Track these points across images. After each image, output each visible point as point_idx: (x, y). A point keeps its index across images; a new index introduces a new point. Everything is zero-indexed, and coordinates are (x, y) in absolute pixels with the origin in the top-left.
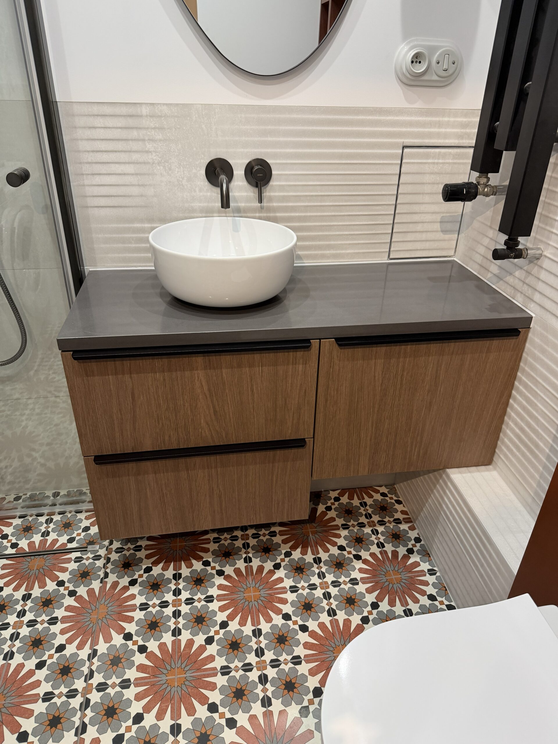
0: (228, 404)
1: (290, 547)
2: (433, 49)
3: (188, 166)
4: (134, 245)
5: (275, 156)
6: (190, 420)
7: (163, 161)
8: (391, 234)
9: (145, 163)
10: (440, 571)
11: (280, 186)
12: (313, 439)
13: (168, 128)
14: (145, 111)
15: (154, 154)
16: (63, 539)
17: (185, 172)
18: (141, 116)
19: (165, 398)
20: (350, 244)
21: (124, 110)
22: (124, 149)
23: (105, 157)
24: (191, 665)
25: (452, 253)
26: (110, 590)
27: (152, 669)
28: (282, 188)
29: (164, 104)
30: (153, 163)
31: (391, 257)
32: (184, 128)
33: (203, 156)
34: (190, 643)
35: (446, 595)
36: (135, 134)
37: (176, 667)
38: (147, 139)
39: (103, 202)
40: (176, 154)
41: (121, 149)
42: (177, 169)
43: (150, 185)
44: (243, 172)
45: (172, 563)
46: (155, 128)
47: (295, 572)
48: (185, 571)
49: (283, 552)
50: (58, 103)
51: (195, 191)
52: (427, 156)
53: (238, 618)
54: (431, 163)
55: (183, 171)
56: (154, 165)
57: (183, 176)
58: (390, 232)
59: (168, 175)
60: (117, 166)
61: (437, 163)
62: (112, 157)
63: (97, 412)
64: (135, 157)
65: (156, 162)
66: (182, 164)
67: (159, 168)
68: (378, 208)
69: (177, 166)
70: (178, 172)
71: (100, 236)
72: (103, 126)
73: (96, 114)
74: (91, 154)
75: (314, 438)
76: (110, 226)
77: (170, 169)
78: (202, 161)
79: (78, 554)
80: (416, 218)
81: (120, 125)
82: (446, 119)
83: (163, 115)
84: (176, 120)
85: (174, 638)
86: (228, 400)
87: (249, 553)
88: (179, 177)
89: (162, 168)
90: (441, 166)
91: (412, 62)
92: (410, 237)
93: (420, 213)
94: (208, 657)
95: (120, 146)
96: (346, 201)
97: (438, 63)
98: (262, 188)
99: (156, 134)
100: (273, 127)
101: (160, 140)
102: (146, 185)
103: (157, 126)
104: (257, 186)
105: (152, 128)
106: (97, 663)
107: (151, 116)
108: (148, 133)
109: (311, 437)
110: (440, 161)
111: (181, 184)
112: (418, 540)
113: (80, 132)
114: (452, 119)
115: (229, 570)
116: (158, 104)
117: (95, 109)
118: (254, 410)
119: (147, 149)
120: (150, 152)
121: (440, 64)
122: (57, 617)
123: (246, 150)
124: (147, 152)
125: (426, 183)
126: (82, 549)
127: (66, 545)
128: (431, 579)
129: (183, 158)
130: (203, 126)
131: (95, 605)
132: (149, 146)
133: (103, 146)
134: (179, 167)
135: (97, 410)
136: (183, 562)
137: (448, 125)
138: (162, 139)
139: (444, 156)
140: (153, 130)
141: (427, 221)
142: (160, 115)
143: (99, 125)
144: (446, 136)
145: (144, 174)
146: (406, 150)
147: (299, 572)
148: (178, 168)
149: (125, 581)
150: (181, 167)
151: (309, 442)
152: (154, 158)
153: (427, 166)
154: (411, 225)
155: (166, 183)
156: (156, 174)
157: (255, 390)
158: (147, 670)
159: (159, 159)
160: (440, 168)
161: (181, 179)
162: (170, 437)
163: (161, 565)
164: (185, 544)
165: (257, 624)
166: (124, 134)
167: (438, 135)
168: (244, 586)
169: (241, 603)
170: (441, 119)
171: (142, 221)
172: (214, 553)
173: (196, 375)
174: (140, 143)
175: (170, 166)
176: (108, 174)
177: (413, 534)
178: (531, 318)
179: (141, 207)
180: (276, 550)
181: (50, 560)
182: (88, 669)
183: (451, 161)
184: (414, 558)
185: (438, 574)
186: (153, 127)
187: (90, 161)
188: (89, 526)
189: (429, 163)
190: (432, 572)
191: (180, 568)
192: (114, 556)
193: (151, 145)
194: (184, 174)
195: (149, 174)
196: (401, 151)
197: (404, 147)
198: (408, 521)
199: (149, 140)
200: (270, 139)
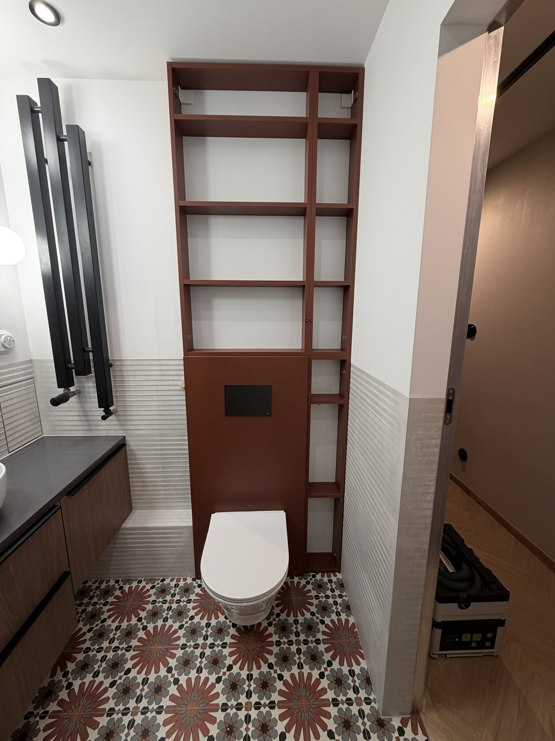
1: (61, 671)
8: (5, 439)
10: (141, 577)
25: (41, 433)
31: (10, 451)
35: (155, 580)
47: (84, 670)
49: (61, 678)
52: (12, 389)
53: (90, 730)
58: (5, 437)
61: (18, 391)
75: (69, 566)
80: (17, 423)
87: (38, 713)
92: (17, 435)
93: (18, 420)
110: (19, 389)
112: (117, 582)
121: (6, 342)
128: (143, 584)
139: (20, 386)
141: (23, 422)
147: (86, 667)
160: (20, 393)
165: (103, 712)
168: (67, 721)
169: (78, 726)
177: (112, 583)
178: (125, 436)
180: (54, 685)
183: (25, 388)
184: (126, 588)
185: (143, 579)
190: (140, 582)
198: (101, 582)
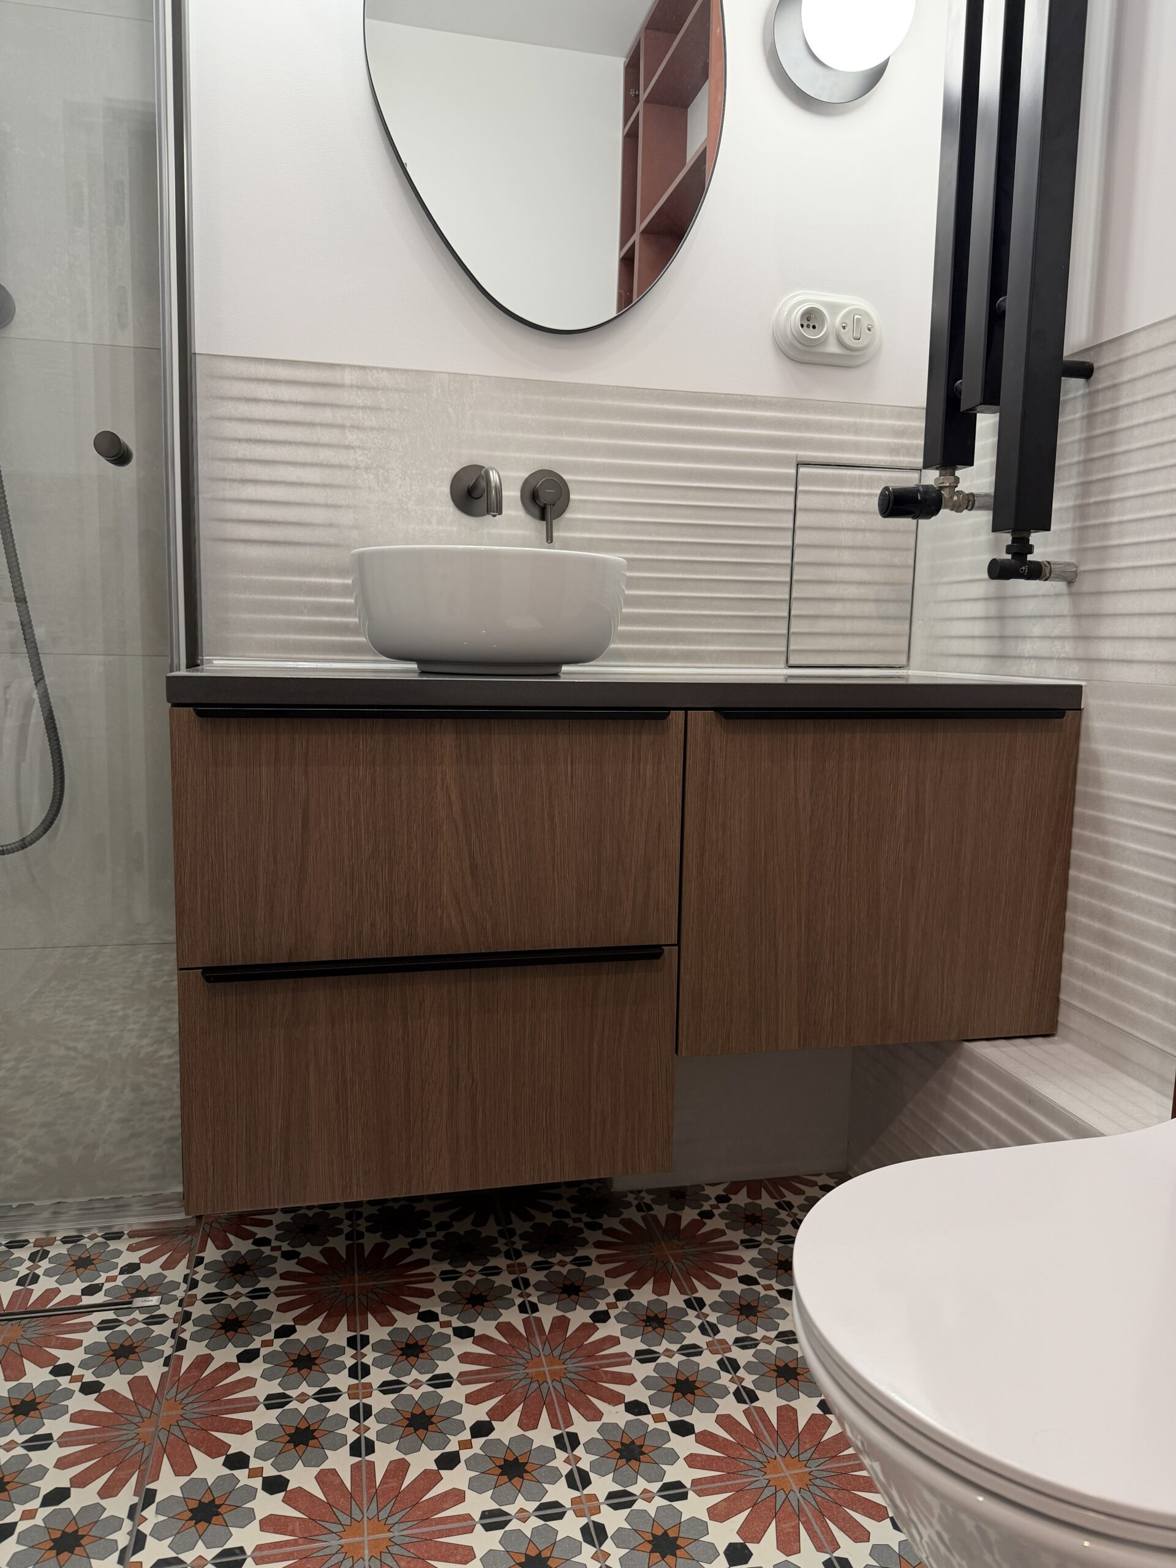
0: (501, 848)
1: (627, 1282)
2: (835, 308)
3: (419, 477)
4: (306, 618)
5: (576, 468)
6: (419, 884)
7: (374, 465)
8: (787, 620)
9: (341, 467)
11: (584, 520)
12: (677, 947)
13: (388, 410)
14: (348, 377)
15: (359, 452)
16: (75, 1288)
17: (413, 487)
18: (340, 386)
19: (371, 828)
20: (713, 634)
21: (313, 375)
22: (306, 440)
23: (269, 452)
24: (403, 1513)
25: (904, 660)
26: (189, 1372)
27: (300, 1525)
28: (587, 525)
29: (383, 369)
30: (356, 468)
32: (417, 411)
33: (447, 461)
34: (399, 1468)
36: (327, 415)
37: (365, 1517)
38: (348, 425)
39: (254, 532)
40: (398, 454)
41: (299, 440)
42: (399, 482)
43: (348, 507)
44: (518, 494)
45: (345, 1318)
46: (364, 408)
47: (646, 1326)
48: (376, 1332)
49: (612, 1291)
50: (197, 356)
51: (430, 523)
52: (840, 481)
53: (516, 1415)
54: (849, 494)
55: (410, 486)
56: (358, 471)
57: (409, 494)
58: (786, 614)
59: (382, 490)
60: (290, 469)
61: (859, 495)
62: (283, 453)
63: (225, 853)
64: (324, 455)
65: (362, 465)
66: (409, 472)
67: (366, 476)
68: (760, 569)
69: (400, 475)
70: (401, 485)
71: (243, 596)
72: (272, 398)
73: (262, 377)
74: (245, 445)
75: (678, 944)
76: (265, 578)
77: (387, 480)
78: (445, 469)
79: (110, 1315)
80: (832, 591)
81: (302, 398)
82: (867, 420)
83: (380, 387)
84: (403, 397)
85: (357, 1459)
86: (500, 841)
87: (529, 1295)
88: (403, 496)
89: (372, 476)
90: (866, 498)
91: (802, 326)
92: (822, 626)
93: (836, 582)
94: (446, 1494)
95: (298, 434)
96: (702, 555)
97: (844, 328)
98: (554, 521)
99: (365, 417)
100: (572, 419)
101: (372, 429)
102: (340, 507)
103: (369, 403)
104: (543, 517)
105: (359, 408)
106: (156, 1516)
107: (358, 387)
108: (352, 415)
109: (673, 943)
110: (864, 491)
111: (405, 507)
113: (230, 406)
114: (877, 421)
115: (483, 1326)
116: (374, 368)
117: (262, 371)
118: (554, 866)
119: (347, 443)
120: (352, 448)
121: (847, 328)
122: (51, 1434)
123: (524, 455)
124: (348, 447)
125: (843, 529)
126: (121, 1304)
127: (79, 1299)
129: (412, 462)
130: (450, 410)
131: (149, 1407)
132: (351, 437)
133: (267, 432)
134: (403, 478)
135: (225, 847)
136: (370, 1317)
137: (870, 430)
138: (376, 426)
139: (869, 482)
140: (360, 410)
141: (851, 597)
142: (375, 386)
143: (265, 396)
144: (869, 448)
145: (339, 486)
146: (802, 470)
147: (655, 1325)
148: (400, 478)
149: (228, 1354)
150: (407, 478)
151: (670, 953)
152: (359, 459)
153: (841, 498)
154: (823, 605)
155: (376, 505)
156: (360, 488)
157: (556, 819)
158: (288, 1526)
159: (367, 460)
160: (864, 502)
161: (405, 500)
162: (373, 925)
163: (318, 1321)
164: (375, 1283)
165: (564, 1423)
166: (308, 414)
167: (856, 447)
168: (527, 1356)
169: (520, 1385)
170: (858, 420)
171: (324, 571)
172: (442, 1297)
173: (439, 776)
174: (336, 431)
175: (386, 474)
176: (271, 481)
178: (1081, 687)
179: (328, 545)
180: (593, 1288)
181: (38, 1328)
182: (128, 1537)
186: (362, 405)
187: (240, 456)
188: (138, 1262)
189: (844, 494)
191: (365, 1327)
192: (199, 1309)
193: (355, 437)
194: (411, 490)
195: (345, 487)
196: (793, 471)
197: (799, 465)
199: (352, 427)
200: (566, 438)
